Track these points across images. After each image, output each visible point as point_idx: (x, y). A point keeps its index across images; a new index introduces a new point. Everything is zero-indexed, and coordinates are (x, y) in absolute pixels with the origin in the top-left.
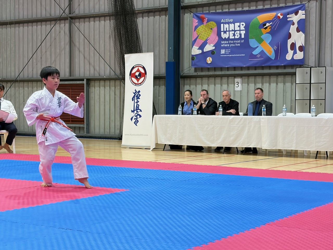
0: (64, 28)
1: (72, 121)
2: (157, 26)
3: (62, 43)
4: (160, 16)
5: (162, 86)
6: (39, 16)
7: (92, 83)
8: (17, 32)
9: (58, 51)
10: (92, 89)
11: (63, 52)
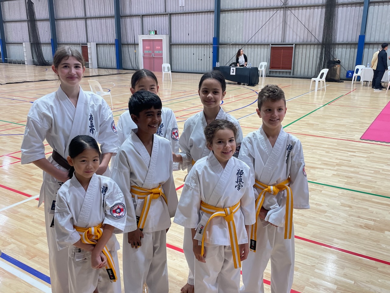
0: (279, 13)
1: (282, 68)
2: (349, 13)
3: (278, 23)
4: (351, 7)
5: (348, 48)
6: (262, 6)
7: (298, 46)
8: (245, 15)
9: (274, 27)
10: (297, 50)
11: (278, 28)
